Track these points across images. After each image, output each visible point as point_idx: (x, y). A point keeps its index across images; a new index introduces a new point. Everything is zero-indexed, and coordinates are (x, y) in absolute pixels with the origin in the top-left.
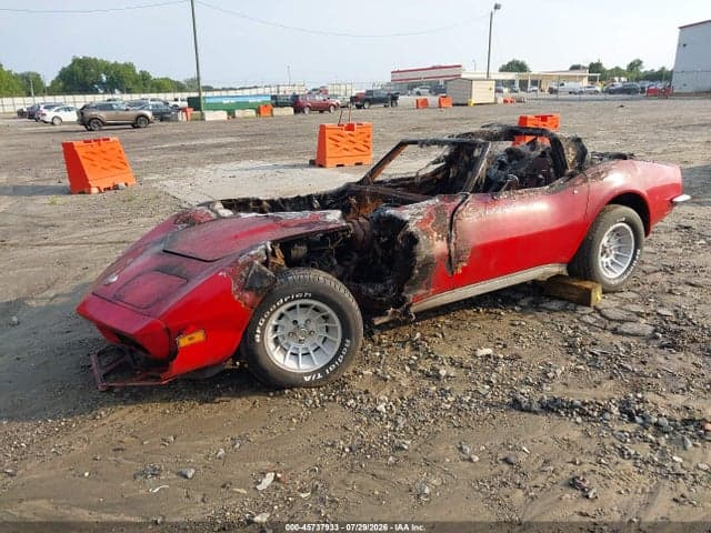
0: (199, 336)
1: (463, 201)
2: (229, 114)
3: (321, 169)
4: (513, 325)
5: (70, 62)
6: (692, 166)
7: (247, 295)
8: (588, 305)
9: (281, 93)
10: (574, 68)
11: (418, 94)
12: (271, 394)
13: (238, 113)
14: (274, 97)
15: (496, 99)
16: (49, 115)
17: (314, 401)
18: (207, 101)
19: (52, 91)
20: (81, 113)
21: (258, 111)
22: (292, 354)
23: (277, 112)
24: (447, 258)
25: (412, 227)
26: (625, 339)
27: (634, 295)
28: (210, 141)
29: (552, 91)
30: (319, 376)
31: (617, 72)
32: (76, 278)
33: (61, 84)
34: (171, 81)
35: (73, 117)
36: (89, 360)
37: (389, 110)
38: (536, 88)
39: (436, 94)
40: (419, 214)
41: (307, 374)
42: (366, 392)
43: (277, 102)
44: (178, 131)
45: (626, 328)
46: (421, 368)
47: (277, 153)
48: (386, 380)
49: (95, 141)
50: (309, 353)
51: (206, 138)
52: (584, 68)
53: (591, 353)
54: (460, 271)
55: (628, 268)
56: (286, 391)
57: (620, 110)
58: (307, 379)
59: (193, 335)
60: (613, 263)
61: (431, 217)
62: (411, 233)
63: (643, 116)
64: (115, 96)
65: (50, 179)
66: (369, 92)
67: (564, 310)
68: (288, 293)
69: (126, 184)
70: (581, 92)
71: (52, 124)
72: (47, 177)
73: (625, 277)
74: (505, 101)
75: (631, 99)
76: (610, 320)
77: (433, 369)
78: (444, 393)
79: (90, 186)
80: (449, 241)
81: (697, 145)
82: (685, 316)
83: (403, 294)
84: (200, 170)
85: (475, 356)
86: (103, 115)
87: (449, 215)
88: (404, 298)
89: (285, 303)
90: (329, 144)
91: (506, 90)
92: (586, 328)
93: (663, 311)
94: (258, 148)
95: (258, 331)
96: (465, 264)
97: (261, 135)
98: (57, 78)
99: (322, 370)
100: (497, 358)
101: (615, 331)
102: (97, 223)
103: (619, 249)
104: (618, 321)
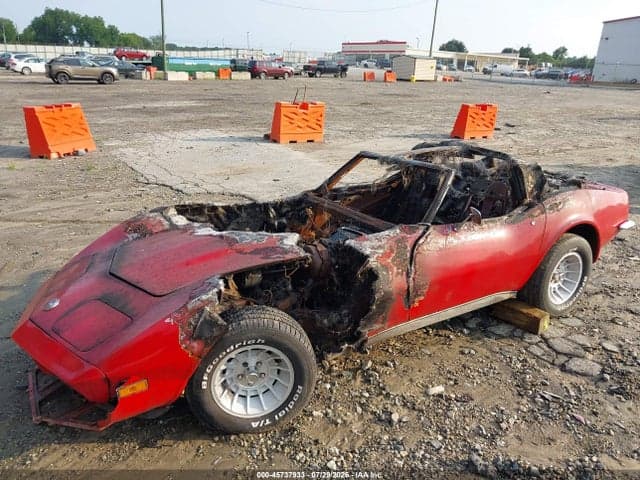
0: (141, 386)
1: (424, 233)
2: (190, 75)
3: (275, 145)
4: (462, 353)
5: (43, 12)
6: (617, 165)
7: (195, 344)
8: (536, 333)
9: (240, 57)
10: (507, 51)
11: (366, 66)
12: (217, 439)
13: (199, 75)
14: (233, 61)
15: (436, 77)
16: (20, 65)
17: (261, 451)
18: (171, 61)
19: (23, 40)
20: (49, 65)
21: (218, 74)
22: (240, 396)
23: (236, 75)
24: (406, 293)
25: (373, 263)
26: (574, 379)
27: (579, 323)
28: (170, 104)
29: (486, 72)
30: (268, 422)
31: (544, 57)
32: (24, 266)
33: (33, 33)
34: (139, 38)
35: (41, 68)
36: (26, 379)
37: (339, 80)
38: (471, 68)
39: (382, 68)
40: (380, 247)
41: (255, 420)
42: (316, 442)
43: (236, 66)
44: (141, 91)
45: (574, 364)
46: (374, 408)
47: (234, 123)
48: (337, 424)
49: (56, 106)
50: (257, 396)
51: (168, 100)
52: (515, 52)
53: (542, 397)
54: (417, 304)
55: (575, 294)
56: (232, 438)
57: (548, 96)
58: (255, 425)
59: (135, 385)
60: (560, 288)
61: (392, 251)
62: (372, 269)
63: (568, 104)
64: (84, 49)
65: (11, 139)
66: (321, 62)
67: (512, 336)
68: (239, 339)
69: (86, 150)
70: (511, 75)
71: (22, 73)
72: (10, 135)
73: (571, 303)
74: (444, 80)
75: (557, 85)
76: (558, 353)
77: (385, 411)
78: (397, 445)
79: (49, 152)
80: (408, 276)
81: (618, 141)
82: (630, 353)
83: (359, 329)
84: (159, 137)
85: (426, 394)
86: (70, 69)
87: (409, 249)
88: (359, 333)
89: (235, 349)
90: (284, 121)
91: (445, 67)
92: (534, 361)
93: (609, 346)
94: (217, 115)
95: (205, 378)
96: (422, 298)
97: (219, 101)
98: (29, 26)
99: (271, 416)
100: (448, 399)
101: (563, 368)
102: (54, 195)
103: (567, 275)
104: (565, 354)
